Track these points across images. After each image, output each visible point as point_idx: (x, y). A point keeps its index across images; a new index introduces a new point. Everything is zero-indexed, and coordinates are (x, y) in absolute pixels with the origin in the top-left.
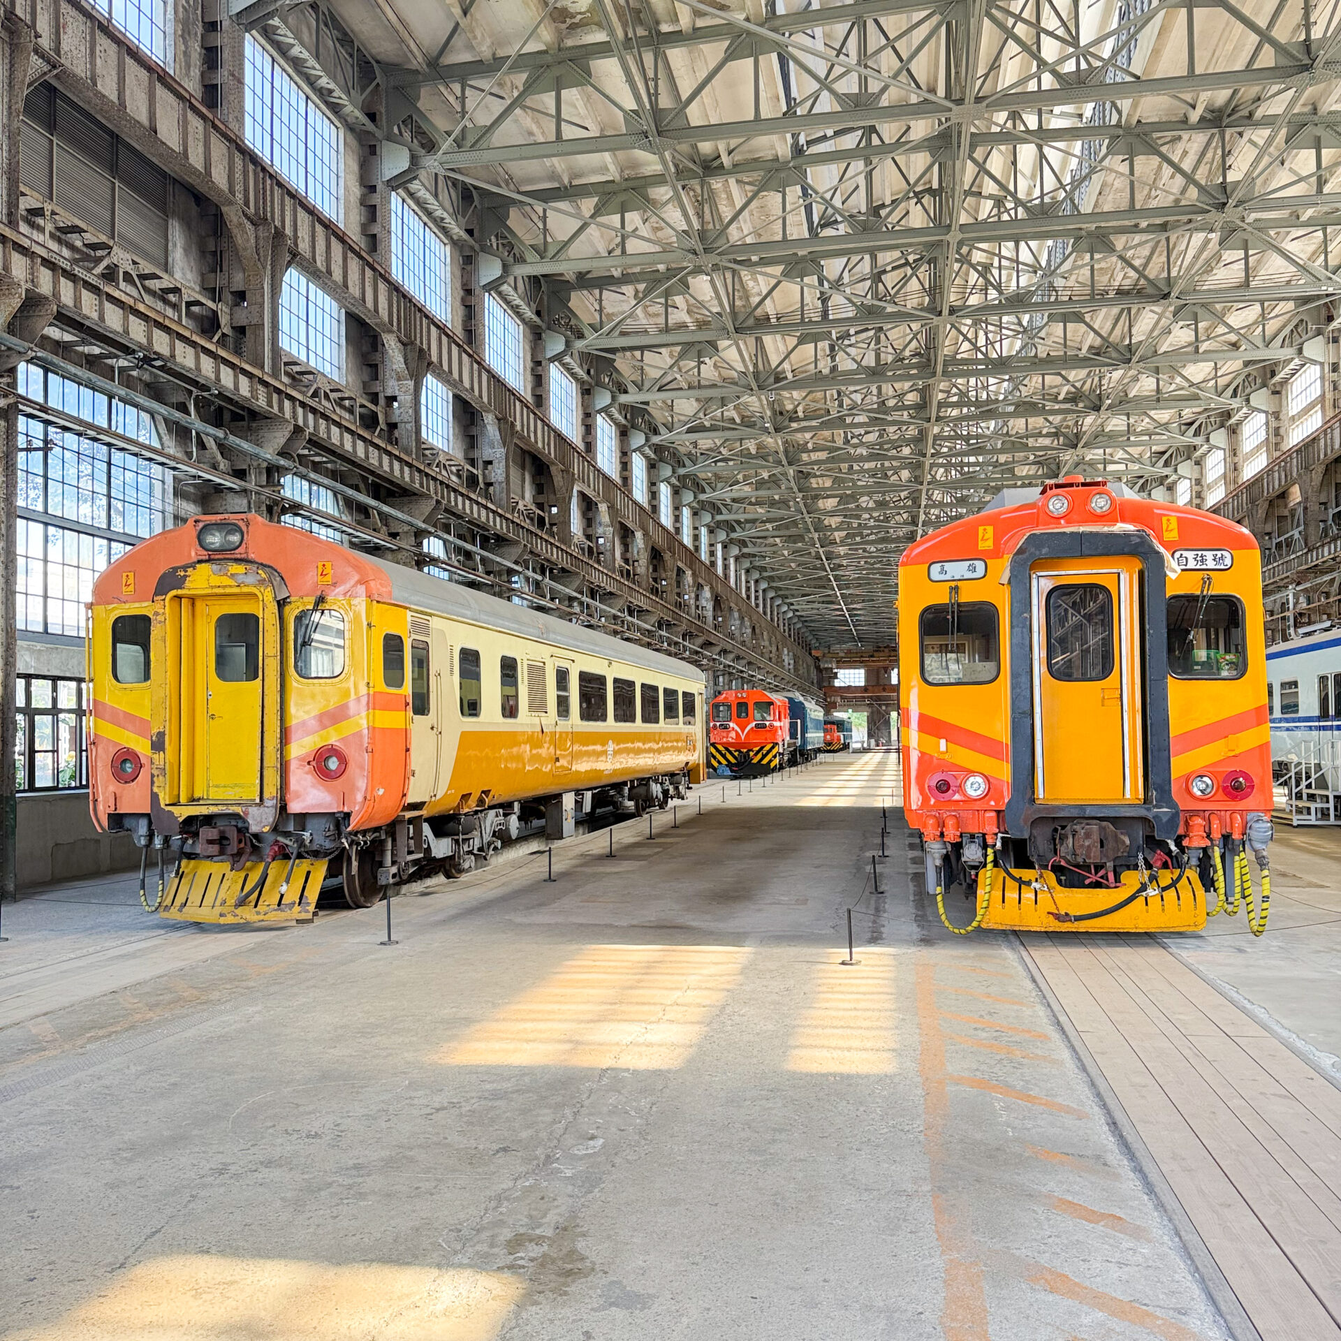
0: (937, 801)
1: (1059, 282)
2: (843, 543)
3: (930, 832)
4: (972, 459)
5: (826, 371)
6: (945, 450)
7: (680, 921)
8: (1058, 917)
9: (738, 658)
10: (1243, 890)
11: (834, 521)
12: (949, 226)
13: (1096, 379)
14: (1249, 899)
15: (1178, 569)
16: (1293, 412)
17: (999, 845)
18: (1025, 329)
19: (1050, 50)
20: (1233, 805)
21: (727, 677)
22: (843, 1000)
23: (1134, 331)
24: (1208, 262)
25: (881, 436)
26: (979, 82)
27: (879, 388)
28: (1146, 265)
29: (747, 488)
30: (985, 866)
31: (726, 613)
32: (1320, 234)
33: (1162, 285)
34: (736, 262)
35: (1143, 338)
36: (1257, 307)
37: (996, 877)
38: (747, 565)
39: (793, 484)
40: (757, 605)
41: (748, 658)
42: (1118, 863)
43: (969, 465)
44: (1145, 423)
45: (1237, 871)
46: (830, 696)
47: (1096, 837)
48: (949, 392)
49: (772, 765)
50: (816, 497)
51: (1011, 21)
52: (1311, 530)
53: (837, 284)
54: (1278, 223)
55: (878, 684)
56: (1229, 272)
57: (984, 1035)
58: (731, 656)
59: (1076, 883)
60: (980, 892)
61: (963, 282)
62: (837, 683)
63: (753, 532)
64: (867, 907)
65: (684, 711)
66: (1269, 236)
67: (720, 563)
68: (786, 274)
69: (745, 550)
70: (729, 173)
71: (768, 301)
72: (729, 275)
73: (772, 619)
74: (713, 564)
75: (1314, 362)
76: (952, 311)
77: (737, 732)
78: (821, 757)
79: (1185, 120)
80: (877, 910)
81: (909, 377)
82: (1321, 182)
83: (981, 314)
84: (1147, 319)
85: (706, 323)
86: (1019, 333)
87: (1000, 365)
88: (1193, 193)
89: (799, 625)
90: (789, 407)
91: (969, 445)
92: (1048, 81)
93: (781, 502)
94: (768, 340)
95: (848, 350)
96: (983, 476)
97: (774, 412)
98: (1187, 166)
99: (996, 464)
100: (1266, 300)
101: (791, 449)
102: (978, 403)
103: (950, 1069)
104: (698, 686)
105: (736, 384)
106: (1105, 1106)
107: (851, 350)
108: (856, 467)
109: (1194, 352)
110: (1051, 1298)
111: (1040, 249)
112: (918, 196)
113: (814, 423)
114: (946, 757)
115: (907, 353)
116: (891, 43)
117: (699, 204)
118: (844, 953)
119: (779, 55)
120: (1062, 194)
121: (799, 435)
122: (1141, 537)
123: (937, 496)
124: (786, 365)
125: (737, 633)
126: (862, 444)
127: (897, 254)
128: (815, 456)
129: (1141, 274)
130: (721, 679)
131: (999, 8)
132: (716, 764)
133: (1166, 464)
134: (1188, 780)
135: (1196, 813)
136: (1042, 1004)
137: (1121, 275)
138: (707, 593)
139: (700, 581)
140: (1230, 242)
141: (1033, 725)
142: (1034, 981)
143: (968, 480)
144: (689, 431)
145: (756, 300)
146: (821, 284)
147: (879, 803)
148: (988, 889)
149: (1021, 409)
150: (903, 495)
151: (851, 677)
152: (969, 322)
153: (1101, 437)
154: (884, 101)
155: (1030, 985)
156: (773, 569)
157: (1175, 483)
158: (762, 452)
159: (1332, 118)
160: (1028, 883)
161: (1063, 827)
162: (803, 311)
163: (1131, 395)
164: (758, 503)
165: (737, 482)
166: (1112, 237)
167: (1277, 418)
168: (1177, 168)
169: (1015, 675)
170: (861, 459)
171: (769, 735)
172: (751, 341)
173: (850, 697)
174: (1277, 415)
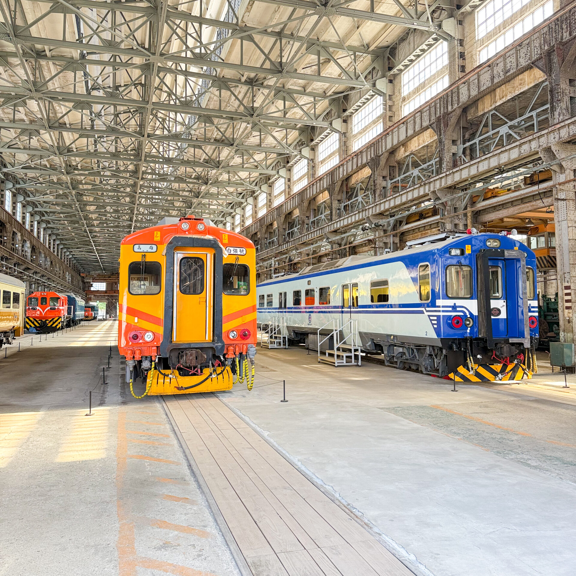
0: (132, 343)
1: (193, 132)
2: (98, 226)
3: (129, 356)
4: (157, 197)
5: (92, 151)
6: (145, 191)
7: (8, 402)
8: (178, 388)
9: (43, 276)
10: (246, 373)
11: (94, 216)
12: (148, 102)
13: (206, 172)
14: (248, 377)
15: (227, 254)
16: (275, 194)
17: (157, 360)
18: (179, 147)
19: (191, 42)
20: (243, 342)
21: (36, 285)
22: (85, 431)
23: (220, 156)
24: (247, 134)
25: (117, 182)
26: (162, 46)
27: (117, 162)
28: (225, 131)
29: (52, 197)
30: (151, 369)
31: (38, 254)
32: (285, 131)
33: (231, 140)
34: (51, 98)
35: (224, 159)
36: (264, 154)
37: (155, 374)
38: (49, 232)
39: (74, 198)
40: (54, 251)
41: (48, 276)
42: (202, 365)
43: (155, 199)
44: (224, 192)
45: (244, 366)
46: (88, 295)
47: (194, 356)
48: (147, 167)
49: (58, 327)
50: (85, 205)
51: (175, 27)
52: (280, 238)
53: (99, 115)
54: (271, 125)
55: (112, 290)
56: (254, 140)
57: (144, 438)
58: (40, 275)
59: (187, 374)
60: (148, 380)
61: (154, 125)
62: (92, 289)
63: (53, 218)
64: (99, 391)
65: (13, 301)
66: (268, 129)
67: (36, 230)
68: (75, 107)
69: (49, 225)
70: (49, 59)
71: (65, 117)
72: (47, 103)
73: (61, 258)
74: (32, 231)
75: (283, 177)
76: (149, 136)
77: (40, 312)
78: (83, 323)
79: (240, 80)
80: (104, 391)
81: (130, 160)
82: (285, 113)
83: (161, 138)
84: (225, 152)
85: (34, 121)
86: (176, 149)
87: (168, 161)
88: (242, 108)
89: (75, 262)
90: (74, 164)
91: (156, 191)
92: (189, 55)
93: (68, 205)
94: (65, 134)
95: (103, 143)
96: (161, 204)
97: (66, 164)
98: (240, 97)
99: (167, 200)
100: (268, 151)
101: (74, 182)
102: (159, 174)
103: (129, 453)
104: (22, 290)
105: (48, 150)
106: (187, 460)
107: (105, 145)
108: (105, 194)
109: (242, 167)
110: (159, 530)
111: (185, 117)
112: (136, 85)
113: (87, 172)
114: (137, 325)
115: (129, 149)
116: (126, 22)
117: (34, 69)
118: (87, 411)
119: (76, 15)
120: (194, 98)
121: (78, 177)
122: (215, 241)
123: (141, 210)
124: (73, 145)
125: (43, 264)
126: (108, 184)
127: (126, 108)
128: (85, 187)
129: (223, 135)
130: (33, 286)
131: (171, 20)
132: (28, 327)
133: (232, 208)
134: (228, 333)
135: (230, 345)
136: (169, 424)
137: (216, 133)
138: (28, 244)
139: (25, 238)
140: (254, 129)
141: (173, 312)
142: (167, 415)
143: (155, 205)
144: (23, 168)
145: (60, 115)
146: (91, 115)
147: (109, 344)
148: (151, 379)
149: (177, 179)
150: (126, 208)
151: (100, 286)
152: (156, 141)
153: (208, 195)
154: (122, 46)
155: (165, 416)
156: (63, 235)
157: (235, 215)
158: (60, 183)
159: (289, 91)
160: (168, 375)
161: (182, 352)
162: (82, 124)
163: (219, 180)
164: (57, 204)
165: (47, 194)
166: (213, 118)
167: (270, 196)
168: (237, 98)
169: (166, 292)
170: (107, 191)
171: (57, 313)
172: (57, 133)
173: (98, 295)
174: (270, 194)
